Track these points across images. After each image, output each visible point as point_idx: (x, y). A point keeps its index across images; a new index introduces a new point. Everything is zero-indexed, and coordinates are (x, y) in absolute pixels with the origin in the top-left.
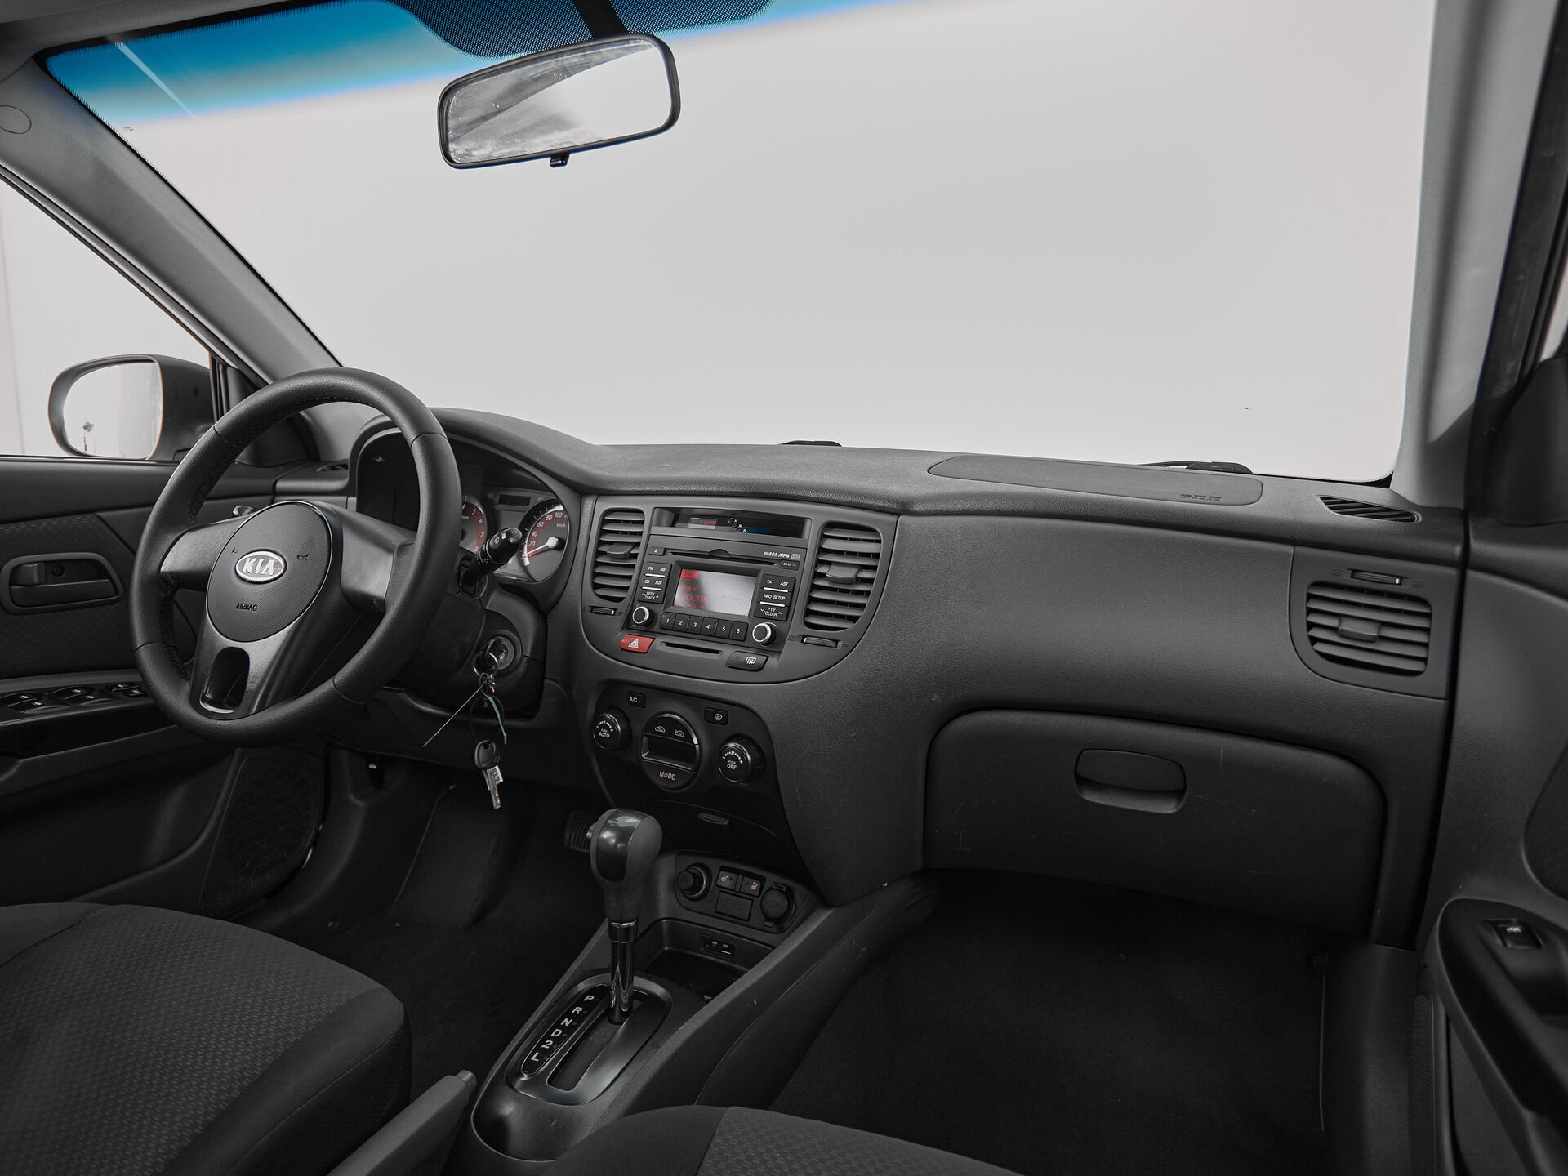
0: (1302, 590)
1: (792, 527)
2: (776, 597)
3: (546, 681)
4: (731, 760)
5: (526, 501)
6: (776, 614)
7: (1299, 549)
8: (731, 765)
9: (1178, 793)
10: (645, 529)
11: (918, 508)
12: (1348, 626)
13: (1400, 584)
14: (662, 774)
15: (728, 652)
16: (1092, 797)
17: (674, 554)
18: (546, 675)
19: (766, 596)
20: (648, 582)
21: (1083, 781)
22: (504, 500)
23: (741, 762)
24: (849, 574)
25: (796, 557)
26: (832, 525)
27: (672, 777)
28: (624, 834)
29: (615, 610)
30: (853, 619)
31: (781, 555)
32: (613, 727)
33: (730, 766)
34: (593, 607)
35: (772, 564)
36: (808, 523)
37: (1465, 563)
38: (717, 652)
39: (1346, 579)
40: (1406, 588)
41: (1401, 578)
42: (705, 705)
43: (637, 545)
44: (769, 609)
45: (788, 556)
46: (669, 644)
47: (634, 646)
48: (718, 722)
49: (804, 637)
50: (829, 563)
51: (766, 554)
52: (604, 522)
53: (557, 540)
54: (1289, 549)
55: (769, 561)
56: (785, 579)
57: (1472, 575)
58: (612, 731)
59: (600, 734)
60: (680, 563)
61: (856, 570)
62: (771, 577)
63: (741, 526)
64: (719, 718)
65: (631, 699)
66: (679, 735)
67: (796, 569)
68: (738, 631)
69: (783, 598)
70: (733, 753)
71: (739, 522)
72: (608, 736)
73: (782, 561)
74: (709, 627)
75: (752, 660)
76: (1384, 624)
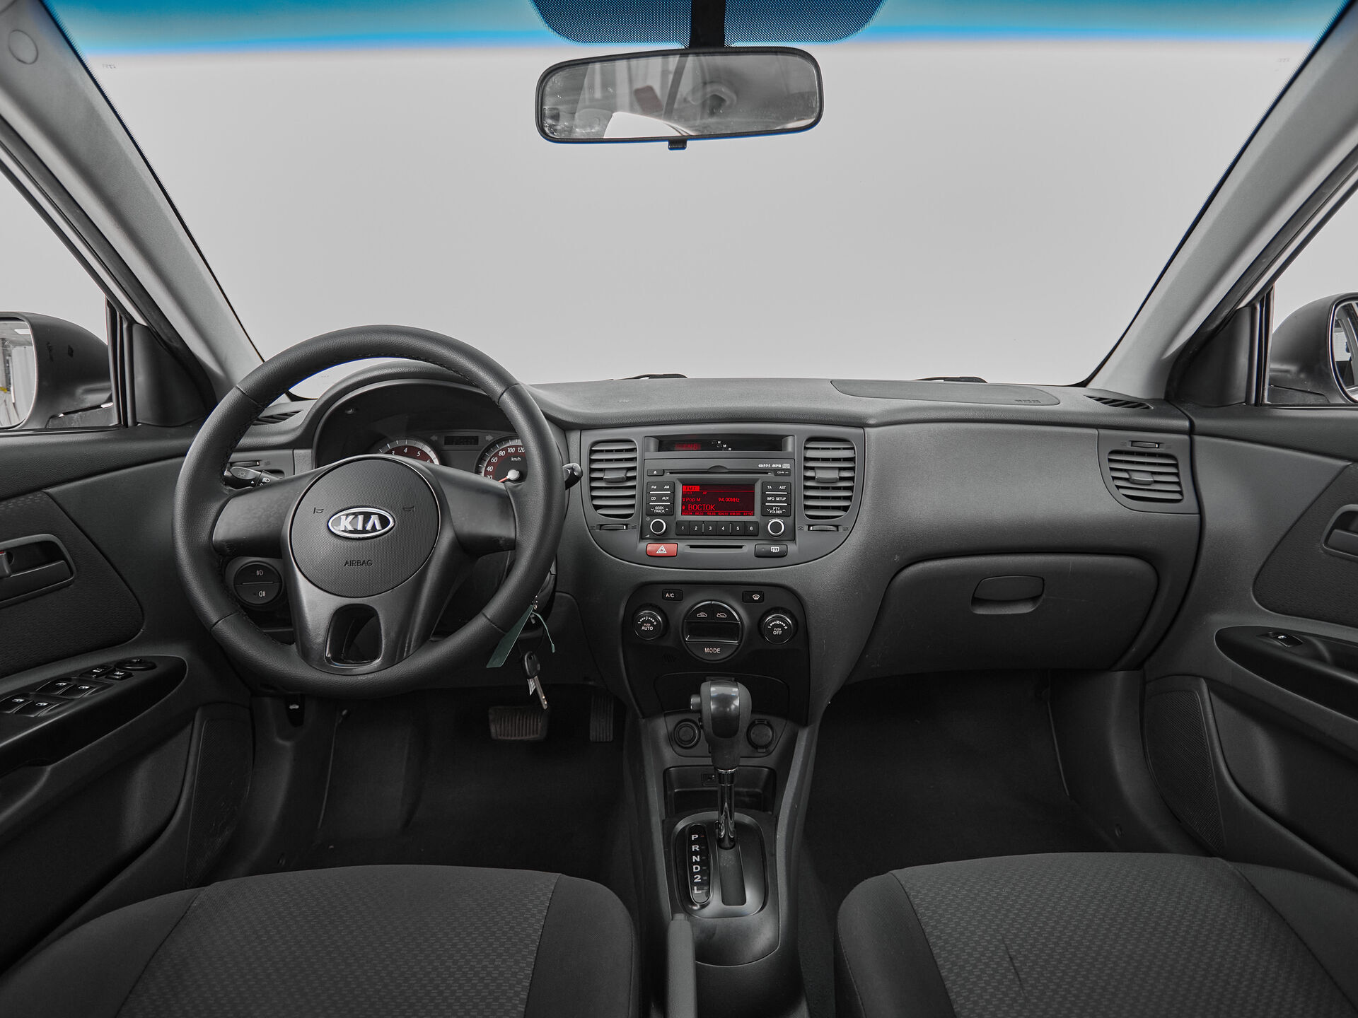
0: (1105, 457)
1: (774, 443)
2: (778, 499)
3: (557, 594)
4: (777, 628)
5: (475, 440)
6: (781, 512)
7: (1102, 432)
8: (777, 632)
9: (1034, 599)
10: (637, 454)
11: (871, 422)
12: (1136, 477)
13: (1158, 447)
14: (706, 650)
15: (749, 547)
16: (981, 611)
17: (671, 473)
18: (557, 589)
19: (769, 499)
20: (654, 498)
21: (977, 601)
22: (449, 441)
23: (786, 628)
24: (834, 475)
25: (787, 466)
26: (811, 439)
27: (718, 650)
28: (725, 700)
29: (627, 525)
30: (845, 509)
31: (774, 466)
32: (656, 621)
34: (601, 525)
35: (767, 473)
36: (790, 440)
37: (1191, 431)
38: (741, 547)
39: (1129, 447)
40: (1162, 450)
41: (1159, 444)
42: (744, 591)
43: (634, 469)
44: (774, 508)
45: (780, 466)
46: (692, 547)
47: (662, 552)
48: (756, 601)
49: (809, 526)
50: (812, 468)
51: (761, 466)
52: (592, 452)
53: (518, 472)
54: (1094, 432)
55: (764, 472)
56: (783, 484)
57: (1197, 438)
58: (655, 623)
59: (643, 628)
60: (681, 480)
61: (837, 471)
62: (770, 483)
63: (725, 446)
64: (756, 597)
65: (667, 595)
66: (722, 616)
67: (789, 475)
68: (751, 528)
69: (784, 498)
70: (778, 622)
71: (722, 444)
72: (652, 628)
73: (775, 470)
74: (723, 528)
75: (775, 549)
76: (1153, 473)
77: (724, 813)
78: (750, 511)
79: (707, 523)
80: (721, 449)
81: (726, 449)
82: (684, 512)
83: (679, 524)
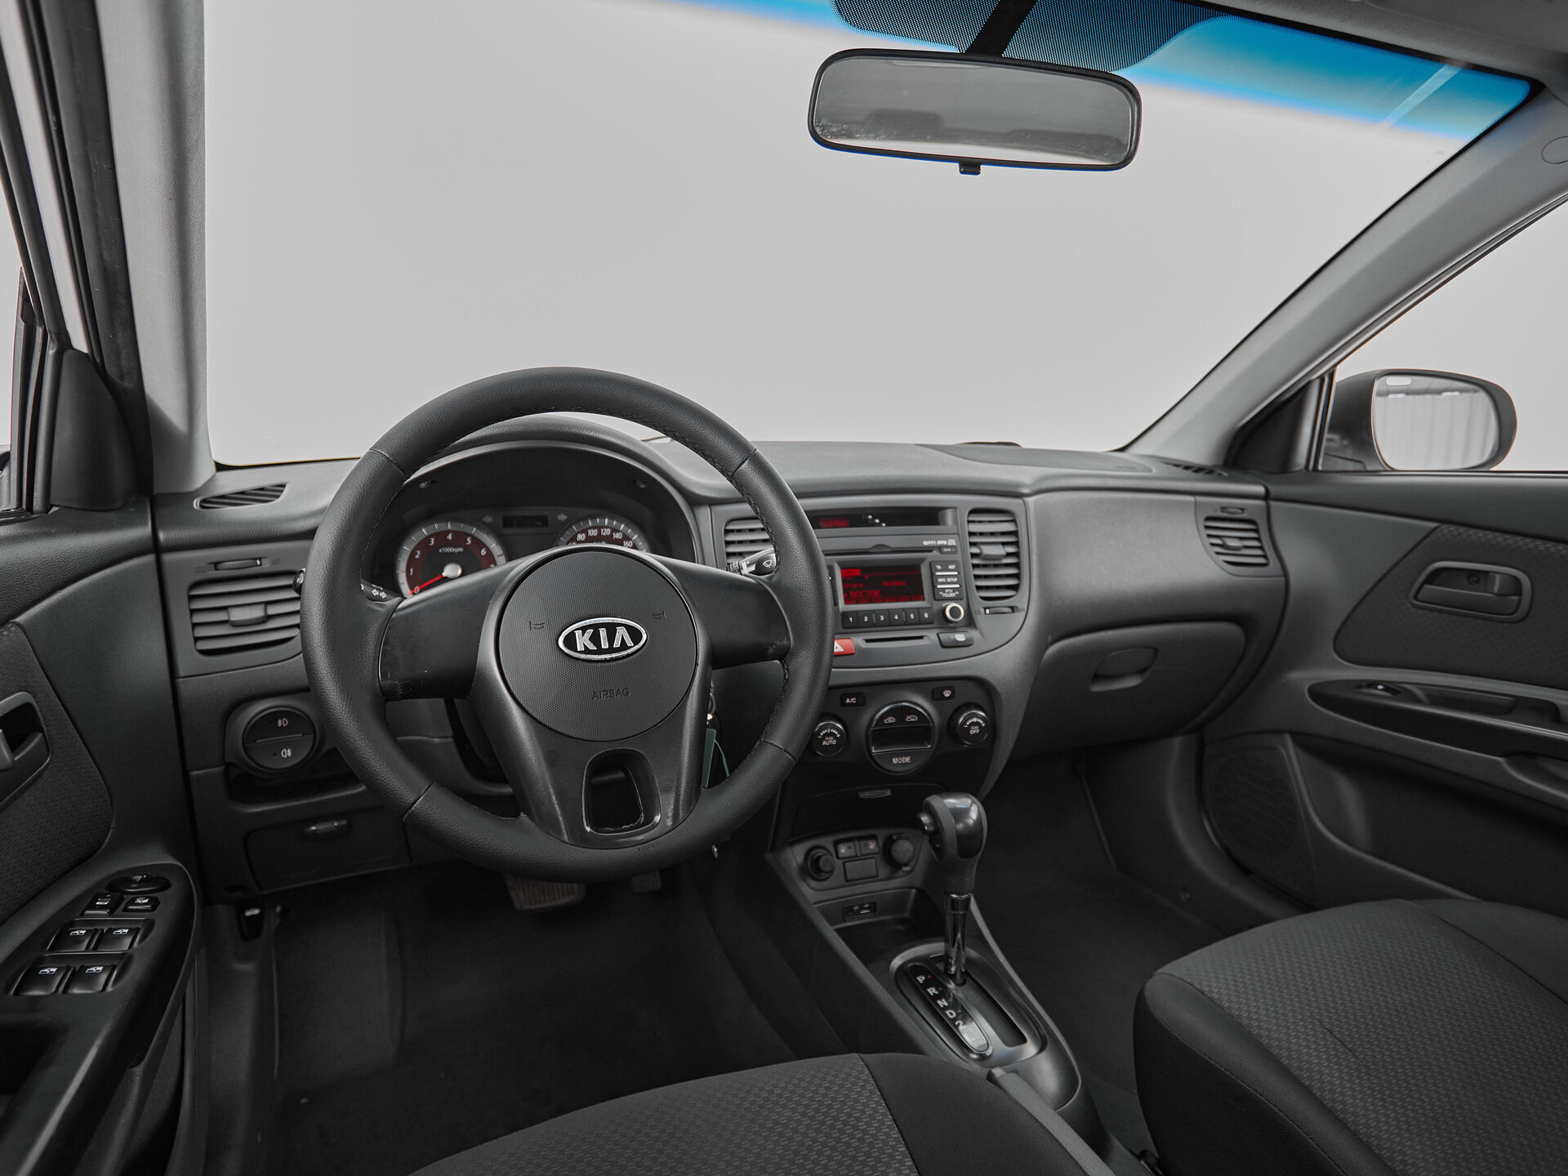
0: (1202, 523)
1: (930, 517)
2: (949, 580)
4: (973, 727)
5: (544, 521)
6: (956, 595)
7: (1200, 499)
8: (976, 730)
9: (1141, 672)
12: (1230, 543)
13: (1242, 513)
14: (895, 761)
15: (931, 637)
16: (1097, 688)
19: (940, 580)
21: (1097, 677)
23: (984, 725)
24: (999, 550)
25: (952, 542)
26: (974, 512)
27: (907, 759)
28: (960, 814)
30: (1015, 588)
31: (938, 542)
32: (837, 733)
33: (972, 732)
35: (931, 551)
36: (949, 514)
37: (1267, 497)
38: (921, 637)
39: (1220, 514)
40: (1245, 516)
41: (1242, 509)
42: (933, 687)
44: (947, 591)
45: (945, 543)
46: (868, 641)
47: (839, 651)
48: (947, 698)
49: (985, 609)
50: (978, 544)
51: (926, 543)
52: (727, 532)
54: (1190, 498)
55: (929, 549)
56: (951, 563)
57: (1273, 504)
58: (838, 736)
59: (824, 743)
60: (840, 563)
61: (1001, 547)
62: (939, 563)
63: (877, 521)
64: (947, 694)
65: (848, 701)
66: (914, 720)
67: (955, 553)
68: (926, 615)
69: (956, 579)
70: (975, 720)
71: (874, 518)
72: (834, 742)
73: (940, 548)
74: (896, 617)
75: (960, 637)
76: (1241, 539)
77: (956, 945)
78: (919, 596)
79: (878, 612)
80: (875, 525)
81: (879, 525)
82: (848, 601)
83: (845, 615)
